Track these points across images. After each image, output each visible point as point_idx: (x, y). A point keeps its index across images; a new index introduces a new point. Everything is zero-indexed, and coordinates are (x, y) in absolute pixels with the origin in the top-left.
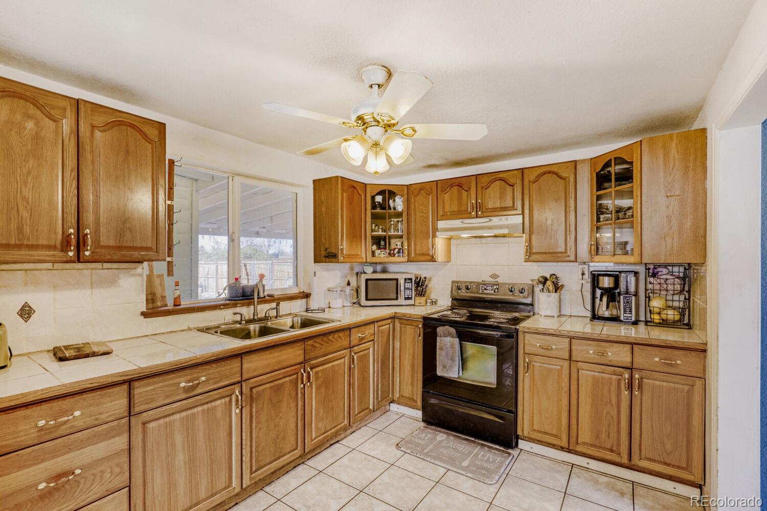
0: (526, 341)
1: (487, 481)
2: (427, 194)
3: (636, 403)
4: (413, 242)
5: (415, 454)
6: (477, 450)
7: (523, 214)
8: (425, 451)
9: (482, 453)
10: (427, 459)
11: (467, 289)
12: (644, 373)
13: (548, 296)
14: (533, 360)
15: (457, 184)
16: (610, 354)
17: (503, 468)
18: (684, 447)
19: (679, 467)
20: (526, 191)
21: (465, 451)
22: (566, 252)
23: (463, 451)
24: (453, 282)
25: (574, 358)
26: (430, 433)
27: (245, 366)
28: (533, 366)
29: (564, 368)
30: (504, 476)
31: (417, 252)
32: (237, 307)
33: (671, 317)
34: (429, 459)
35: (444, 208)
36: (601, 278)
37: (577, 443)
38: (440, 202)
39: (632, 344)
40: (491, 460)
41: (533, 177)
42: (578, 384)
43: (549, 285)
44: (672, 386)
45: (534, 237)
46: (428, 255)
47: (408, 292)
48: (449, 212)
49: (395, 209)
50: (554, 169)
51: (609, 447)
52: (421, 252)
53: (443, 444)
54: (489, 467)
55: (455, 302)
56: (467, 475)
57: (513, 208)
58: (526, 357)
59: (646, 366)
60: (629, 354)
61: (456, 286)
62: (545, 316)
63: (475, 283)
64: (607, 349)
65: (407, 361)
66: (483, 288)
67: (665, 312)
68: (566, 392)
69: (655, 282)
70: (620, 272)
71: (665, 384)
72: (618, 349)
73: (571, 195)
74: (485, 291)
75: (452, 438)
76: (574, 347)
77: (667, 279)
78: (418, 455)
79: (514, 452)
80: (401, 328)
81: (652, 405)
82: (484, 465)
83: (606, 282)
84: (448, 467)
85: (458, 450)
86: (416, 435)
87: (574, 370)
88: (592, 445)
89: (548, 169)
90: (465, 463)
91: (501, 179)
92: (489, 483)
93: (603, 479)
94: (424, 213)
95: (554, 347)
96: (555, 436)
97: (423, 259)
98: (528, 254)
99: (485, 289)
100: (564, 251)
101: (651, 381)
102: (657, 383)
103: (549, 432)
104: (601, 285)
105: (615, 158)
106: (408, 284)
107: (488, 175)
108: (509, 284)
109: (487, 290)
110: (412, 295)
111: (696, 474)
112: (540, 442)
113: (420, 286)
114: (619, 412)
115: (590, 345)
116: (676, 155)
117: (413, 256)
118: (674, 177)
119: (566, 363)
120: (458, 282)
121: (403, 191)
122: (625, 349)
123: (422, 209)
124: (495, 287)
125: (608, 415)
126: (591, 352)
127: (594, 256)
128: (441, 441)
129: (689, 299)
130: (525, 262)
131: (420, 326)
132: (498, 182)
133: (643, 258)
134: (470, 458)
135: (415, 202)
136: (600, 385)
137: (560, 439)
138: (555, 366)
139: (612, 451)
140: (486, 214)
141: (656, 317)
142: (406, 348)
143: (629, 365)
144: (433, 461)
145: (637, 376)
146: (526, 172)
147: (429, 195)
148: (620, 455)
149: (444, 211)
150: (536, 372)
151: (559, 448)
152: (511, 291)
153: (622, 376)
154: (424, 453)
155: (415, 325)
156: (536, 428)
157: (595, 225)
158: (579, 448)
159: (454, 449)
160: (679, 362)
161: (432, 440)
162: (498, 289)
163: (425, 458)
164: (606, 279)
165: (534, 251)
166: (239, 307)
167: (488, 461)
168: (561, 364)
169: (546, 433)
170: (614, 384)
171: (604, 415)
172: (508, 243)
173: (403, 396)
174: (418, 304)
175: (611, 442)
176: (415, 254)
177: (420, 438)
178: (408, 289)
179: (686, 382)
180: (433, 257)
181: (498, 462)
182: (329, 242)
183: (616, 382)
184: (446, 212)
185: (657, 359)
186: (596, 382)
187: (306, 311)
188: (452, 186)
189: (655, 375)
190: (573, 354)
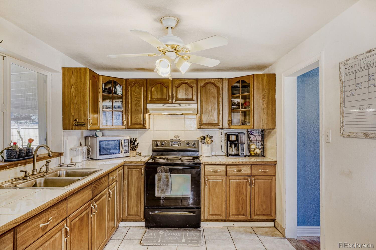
0: (206, 170)
1: (199, 245)
2: (140, 86)
3: (253, 191)
4: (130, 116)
5: (155, 245)
6: (184, 233)
7: (197, 103)
8: (159, 241)
9: (188, 234)
10: (163, 245)
11: (162, 144)
12: (255, 177)
13: (208, 146)
14: (209, 179)
15: (160, 83)
16: (243, 170)
17: (202, 237)
18: (270, 206)
19: (268, 215)
20: (199, 91)
21: (179, 235)
22: (218, 124)
23: (178, 235)
24: (153, 141)
25: (228, 175)
26: (154, 232)
27: (69, 206)
28: (209, 182)
29: (223, 180)
30: (204, 240)
31: (133, 123)
32: (17, 166)
33: (258, 152)
34: (164, 245)
35: (151, 95)
36: (230, 136)
37: (230, 216)
38: (149, 92)
39: (251, 165)
40: (194, 235)
41: (202, 84)
42: (230, 187)
43: (208, 141)
44: (265, 181)
45: (203, 115)
46: (141, 124)
47: (126, 148)
48: (155, 99)
49: (116, 93)
50: (212, 81)
51: (243, 214)
52: (135, 123)
53: (165, 235)
54: (195, 238)
55: (154, 153)
56: (188, 245)
57: (192, 99)
58: (206, 178)
59: (257, 174)
60: (250, 169)
61: (155, 143)
62: (206, 156)
63: (167, 141)
64: (242, 169)
65: (133, 192)
66: (172, 144)
67: (256, 150)
68: (224, 192)
69: (253, 137)
70: (239, 133)
71: (263, 180)
72: (246, 168)
73: (220, 95)
74: (173, 145)
75: (168, 231)
76: (228, 170)
77: (256, 136)
78: (156, 245)
79: (201, 229)
80: (128, 171)
81: (259, 191)
82: (193, 238)
83: (233, 138)
84: (177, 245)
85: (175, 236)
86: (147, 235)
87: (228, 180)
88: (236, 215)
89: (210, 81)
90: (184, 240)
91: (186, 83)
92: (201, 245)
93: (241, 229)
94: (138, 98)
95: (219, 171)
96: (220, 215)
97: (137, 127)
98: (200, 124)
99: (173, 144)
100: (217, 123)
101: (258, 180)
102: (260, 180)
103: (217, 214)
104: (230, 140)
105: (241, 81)
106: (126, 143)
107: (179, 80)
108: (186, 141)
109: (174, 145)
110: (128, 150)
111: (273, 216)
112: (212, 220)
113: (133, 144)
114: (246, 197)
115: (235, 168)
116: (266, 83)
117: (130, 125)
118: (265, 92)
119: (224, 178)
120: (157, 141)
121: (123, 82)
122: (248, 168)
123: (136, 95)
124: (179, 143)
125: (242, 199)
126: (235, 171)
127: (231, 125)
128: (163, 234)
129: (263, 144)
130: (199, 128)
131: (143, 168)
132: (184, 85)
133: (254, 126)
134: (184, 238)
135: (131, 91)
136: (239, 185)
137: (222, 216)
138: (219, 180)
139: (244, 215)
140: (177, 102)
141: (252, 153)
142: (132, 184)
143: (250, 174)
144: (167, 245)
145: (253, 179)
146: (199, 81)
147: (141, 87)
148: (247, 216)
149: (151, 98)
150: (211, 185)
151: (221, 221)
152: (188, 145)
153: (247, 180)
154: (159, 242)
155: (140, 168)
156: (211, 213)
157: (231, 111)
158: (231, 218)
159: (172, 236)
160: (268, 170)
161: (158, 235)
162: (180, 144)
163: (162, 245)
164: (233, 136)
165: (203, 123)
166: (19, 166)
167: (193, 236)
168: (222, 178)
169: (215, 215)
170: (245, 184)
171: (241, 199)
172: (184, 118)
173: (130, 215)
174: (132, 156)
175: (244, 211)
176: (131, 124)
177: (151, 236)
178: (126, 146)
179: (270, 178)
180: (144, 125)
181: (198, 235)
182: (78, 114)
183: (245, 183)
184: (153, 99)
185: (260, 170)
186: (237, 185)
187: (60, 166)
188: (157, 84)
189: (260, 177)
190: (228, 173)
